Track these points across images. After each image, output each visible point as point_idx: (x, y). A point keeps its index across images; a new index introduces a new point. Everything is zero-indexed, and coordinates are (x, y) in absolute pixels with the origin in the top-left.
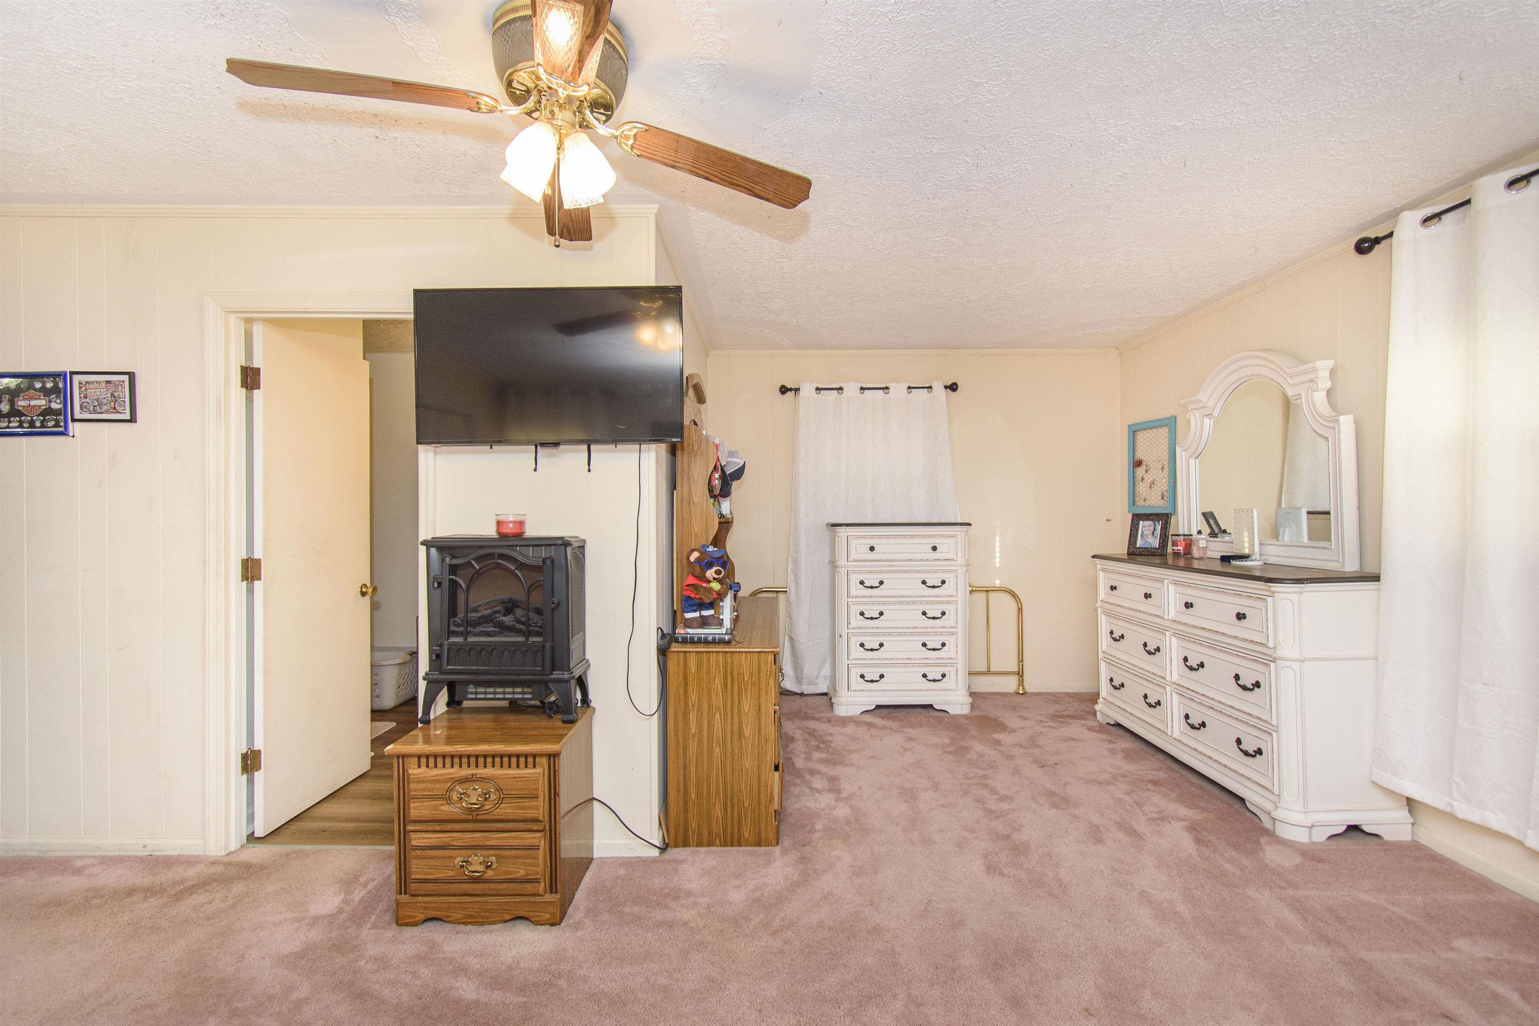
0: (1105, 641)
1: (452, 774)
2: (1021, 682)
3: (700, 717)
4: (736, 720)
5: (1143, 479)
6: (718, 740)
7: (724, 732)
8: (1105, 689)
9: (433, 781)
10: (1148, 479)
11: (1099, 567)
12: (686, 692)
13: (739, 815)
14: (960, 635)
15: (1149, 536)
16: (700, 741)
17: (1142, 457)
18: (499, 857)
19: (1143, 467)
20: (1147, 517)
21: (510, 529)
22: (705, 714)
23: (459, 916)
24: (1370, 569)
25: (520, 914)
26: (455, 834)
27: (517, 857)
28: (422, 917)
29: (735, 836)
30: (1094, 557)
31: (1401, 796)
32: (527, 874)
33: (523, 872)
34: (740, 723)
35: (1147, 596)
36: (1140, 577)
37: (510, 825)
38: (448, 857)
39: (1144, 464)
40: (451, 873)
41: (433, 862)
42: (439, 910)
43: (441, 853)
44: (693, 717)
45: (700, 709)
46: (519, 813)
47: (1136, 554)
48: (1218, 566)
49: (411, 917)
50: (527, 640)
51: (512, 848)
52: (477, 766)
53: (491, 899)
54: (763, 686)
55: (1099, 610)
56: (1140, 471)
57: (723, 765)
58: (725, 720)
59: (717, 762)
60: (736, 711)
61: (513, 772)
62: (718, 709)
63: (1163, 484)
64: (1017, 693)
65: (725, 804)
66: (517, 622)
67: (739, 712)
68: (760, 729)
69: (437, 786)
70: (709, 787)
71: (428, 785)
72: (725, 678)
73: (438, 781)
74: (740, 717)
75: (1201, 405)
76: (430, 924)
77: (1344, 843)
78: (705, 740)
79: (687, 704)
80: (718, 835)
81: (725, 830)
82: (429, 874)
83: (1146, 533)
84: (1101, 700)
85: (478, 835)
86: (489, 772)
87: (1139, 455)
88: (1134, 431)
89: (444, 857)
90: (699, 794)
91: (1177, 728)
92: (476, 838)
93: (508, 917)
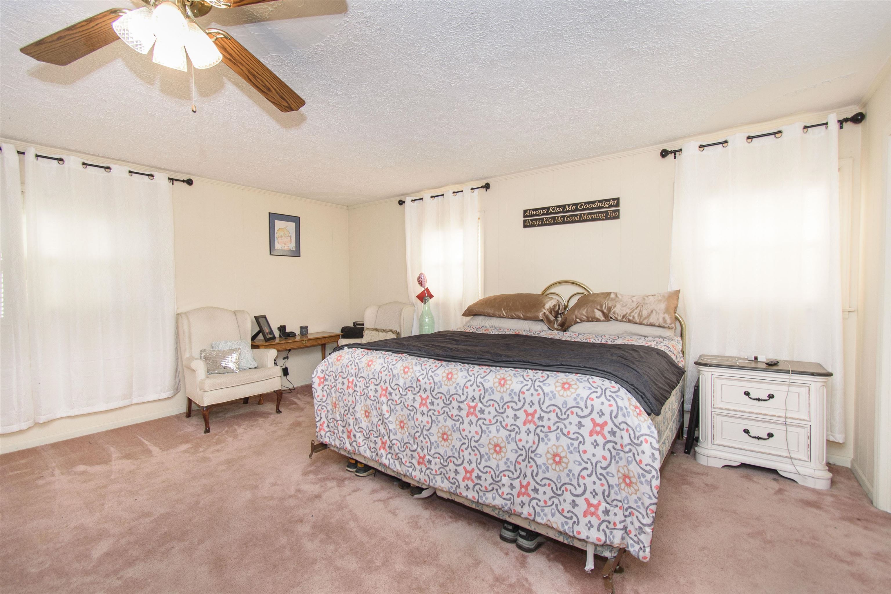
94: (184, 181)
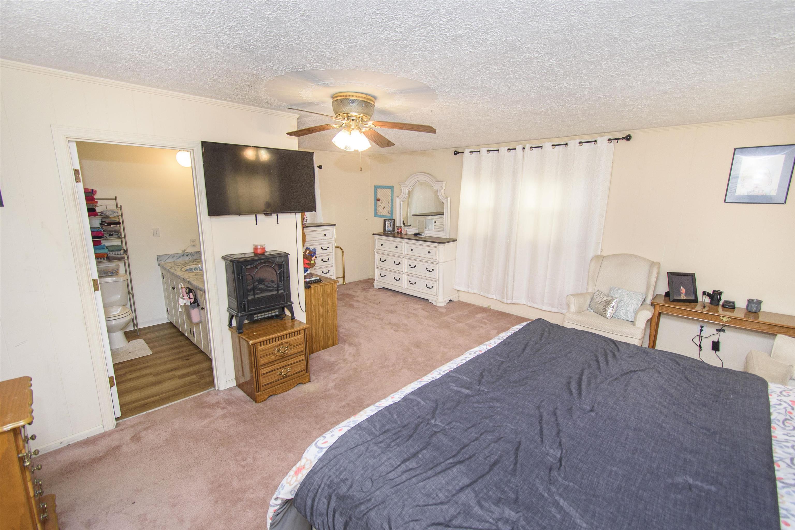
0: (377, 262)
1: (274, 345)
2: (344, 280)
3: (315, 309)
4: (326, 306)
5: (380, 206)
6: (321, 315)
7: (323, 312)
8: (377, 277)
9: (268, 349)
10: (382, 206)
11: (375, 238)
12: (311, 301)
13: (328, 338)
14: (334, 266)
15: (389, 228)
16: (316, 317)
17: (380, 198)
18: (292, 367)
19: (380, 201)
20: (388, 220)
21: (259, 251)
22: (317, 308)
23: (280, 391)
24: (453, 237)
25: (299, 383)
26: (276, 365)
27: (297, 365)
28: (267, 397)
29: (327, 345)
30: (373, 234)
31: (456, 290)
32: (301, 369)
33: (299, 369)
34: (328, 307)
35: (396, 247)
36: (394, 241)
37: (294, 356)
38: (275, 373)
39: (381, 200)
40: (276, 378)
41: (270, 377)
42: (273, 392)
43: (272, 373)
44: (313, 310)
45: (315, 306)
46: (297, 351)
47: (386, 233)
48: (413, 237)
49: (263, 398)
50: (278, 292)
51: (296, 363)
52: (284, 339)
53: (290, 382)
54: (334, 294)
55: (375, 252)
56: (379, 203)
57: (323, 322)
58: (323, 308)
59: (321, 323)
60: (326, 304)
61: (294, 338)
62: (321, 305)
63: (388, 208)
64: (343, 284)
65: (324, 336)
66: (266, 287)
67: (327, 304)
68: (333, 308)
69: (270, 350)
70: (319, 332)
71: (267, 351)
72: (323, 294)
73: (270, 348)
74: (327, 306)
75: (406, 185)
76: (270, 398)
77: (449, 304)
78: (317, 316)
79: (311, 306)
80: (322, 346)
81: (324, 344)
82: (269, 381)
83: (388, 226)
84: (376, 281)
85: (284, 362)
86: (286, 340)
87: (379, 197)
88: (377, 188)
89: (273, 374)
90: (316, 335)
91: (407, 285)
92: (284, 363)
93: (295, 385)
94: (623, 138)
